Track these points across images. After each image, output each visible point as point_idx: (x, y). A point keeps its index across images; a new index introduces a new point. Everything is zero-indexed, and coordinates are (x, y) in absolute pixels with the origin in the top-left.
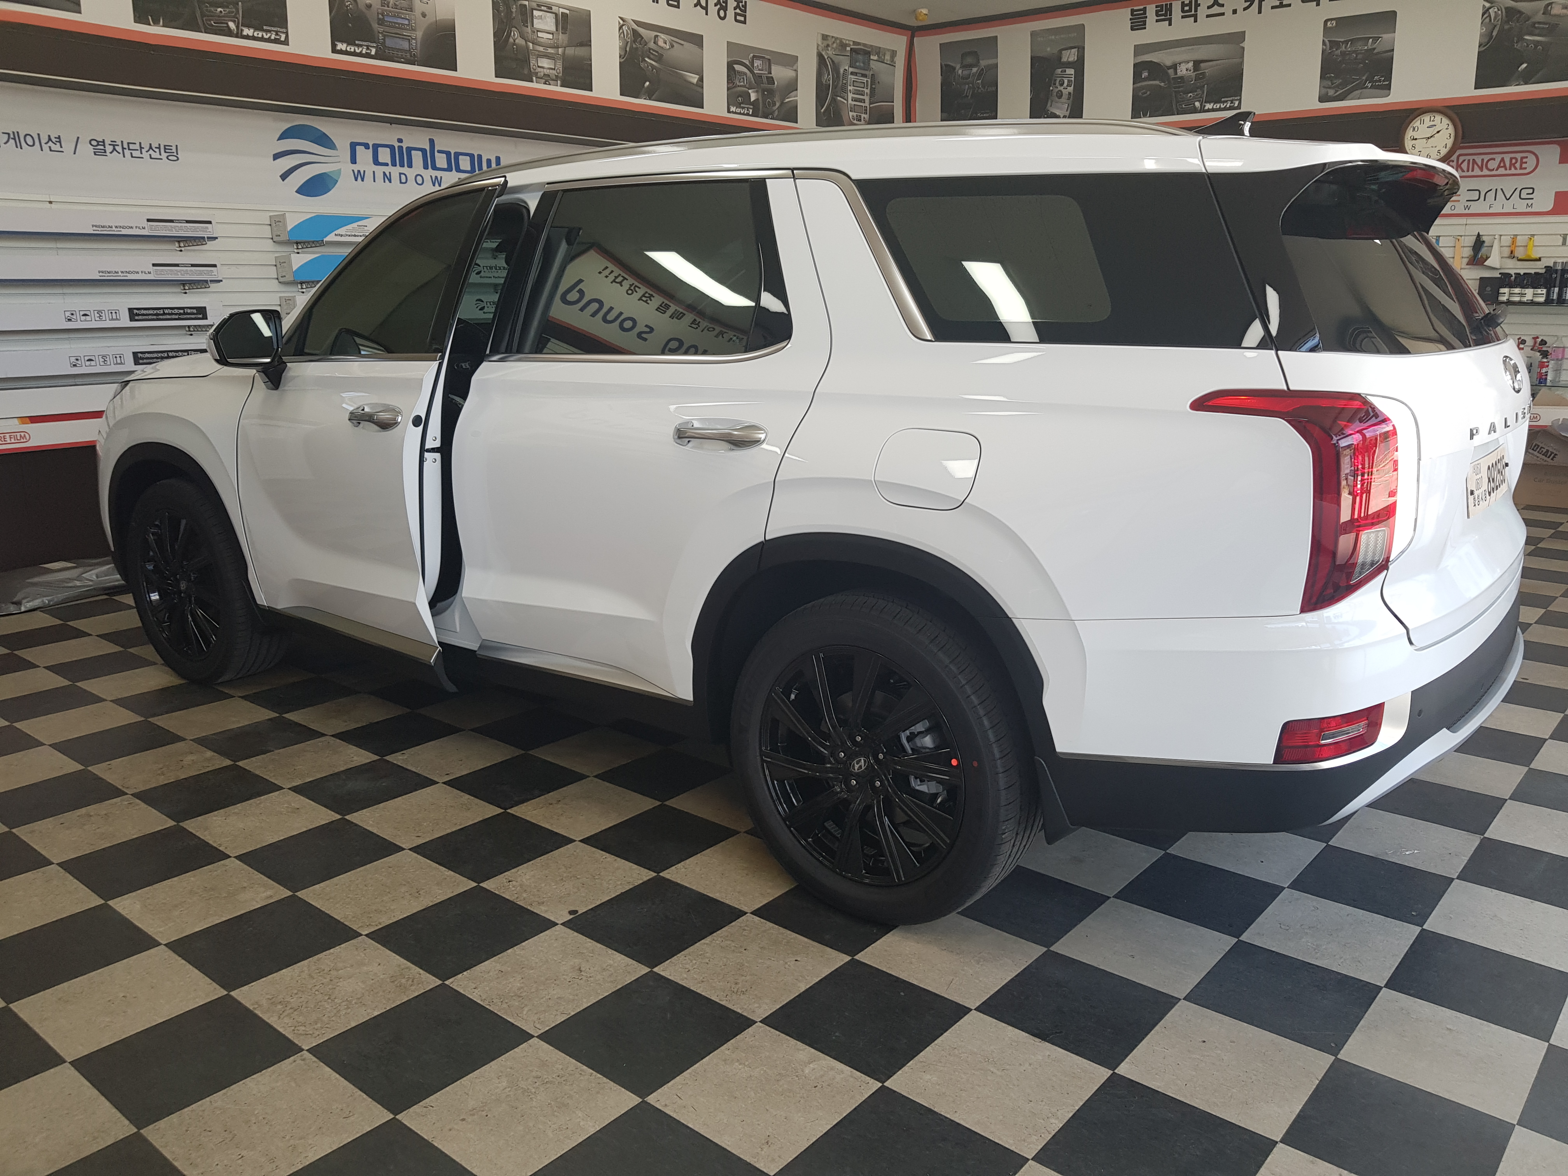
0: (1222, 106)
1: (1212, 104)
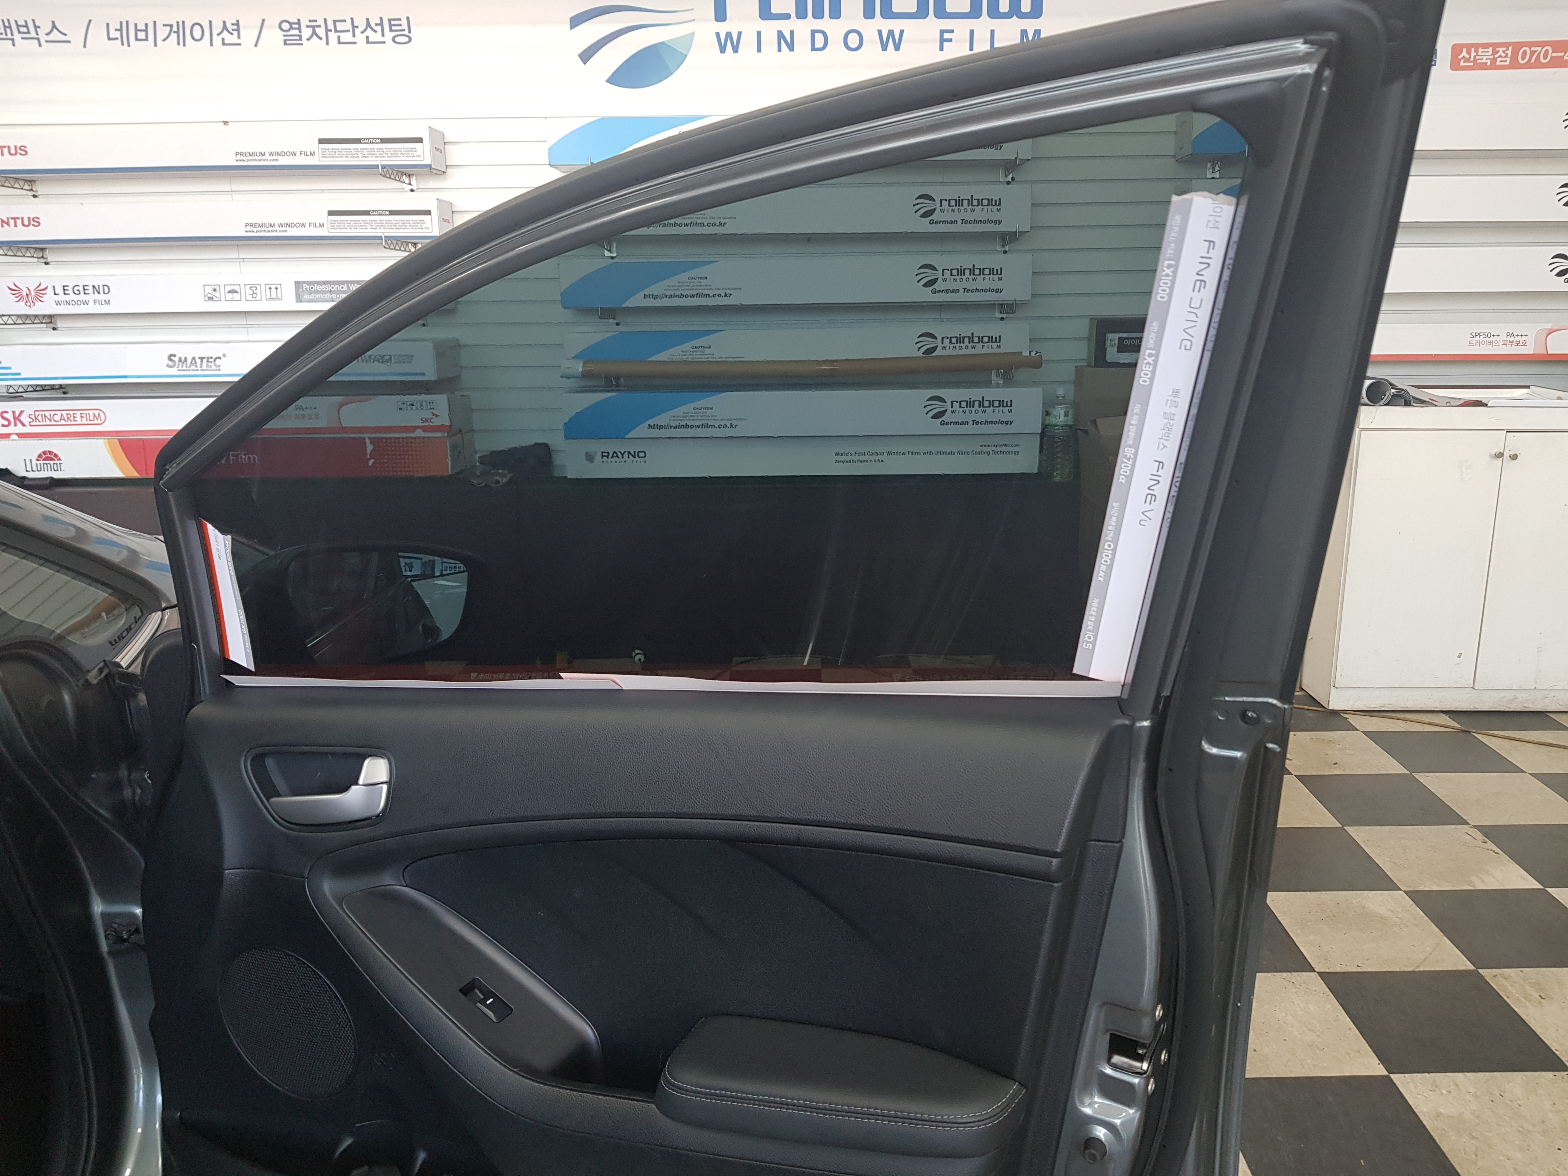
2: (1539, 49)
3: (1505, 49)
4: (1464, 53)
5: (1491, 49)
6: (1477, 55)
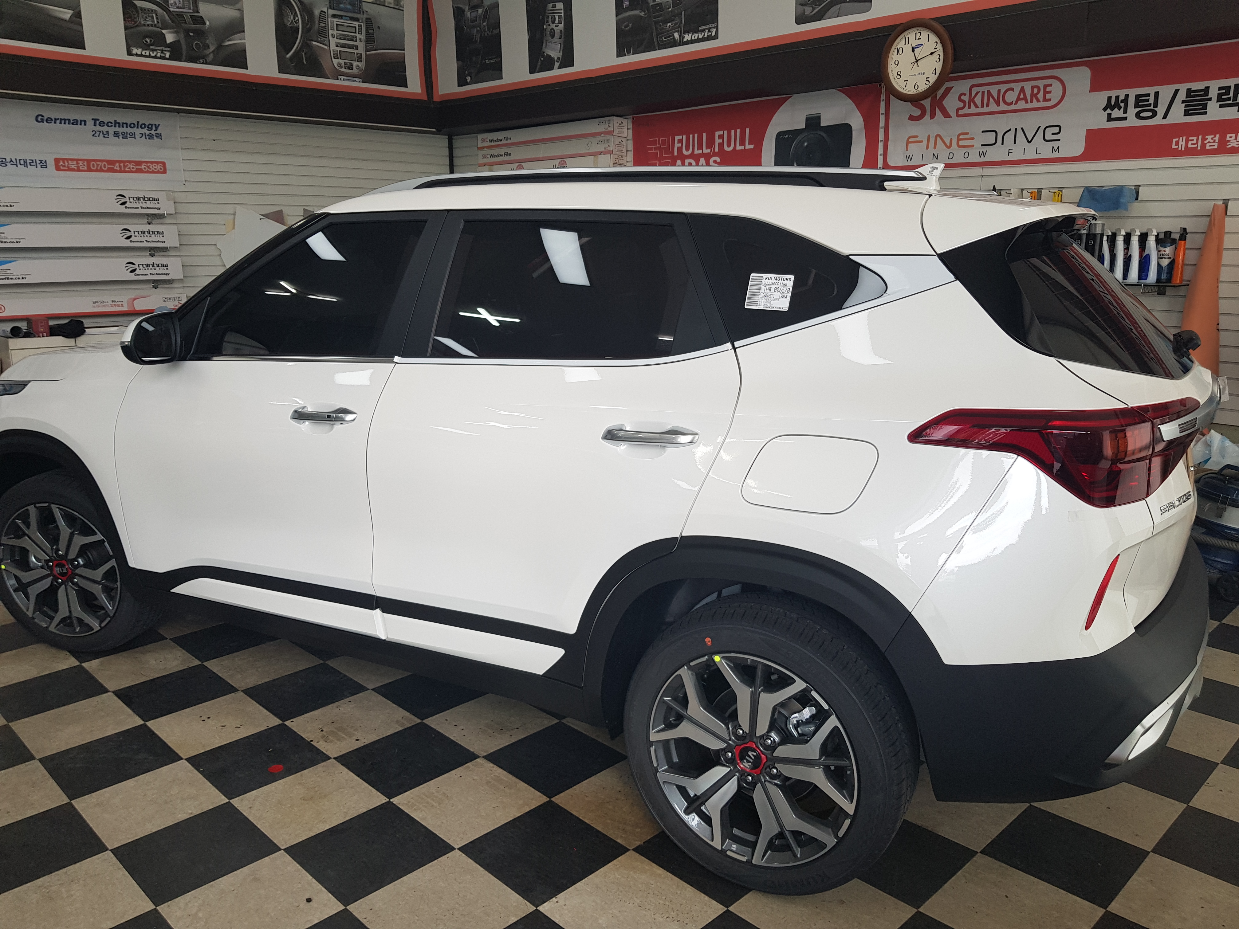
0: (700, 37)
1: (690, 35)
2: (100, 163)
3: (82, 162)
4: (61, 163)
5: (75, 162)
6: (69, 164)
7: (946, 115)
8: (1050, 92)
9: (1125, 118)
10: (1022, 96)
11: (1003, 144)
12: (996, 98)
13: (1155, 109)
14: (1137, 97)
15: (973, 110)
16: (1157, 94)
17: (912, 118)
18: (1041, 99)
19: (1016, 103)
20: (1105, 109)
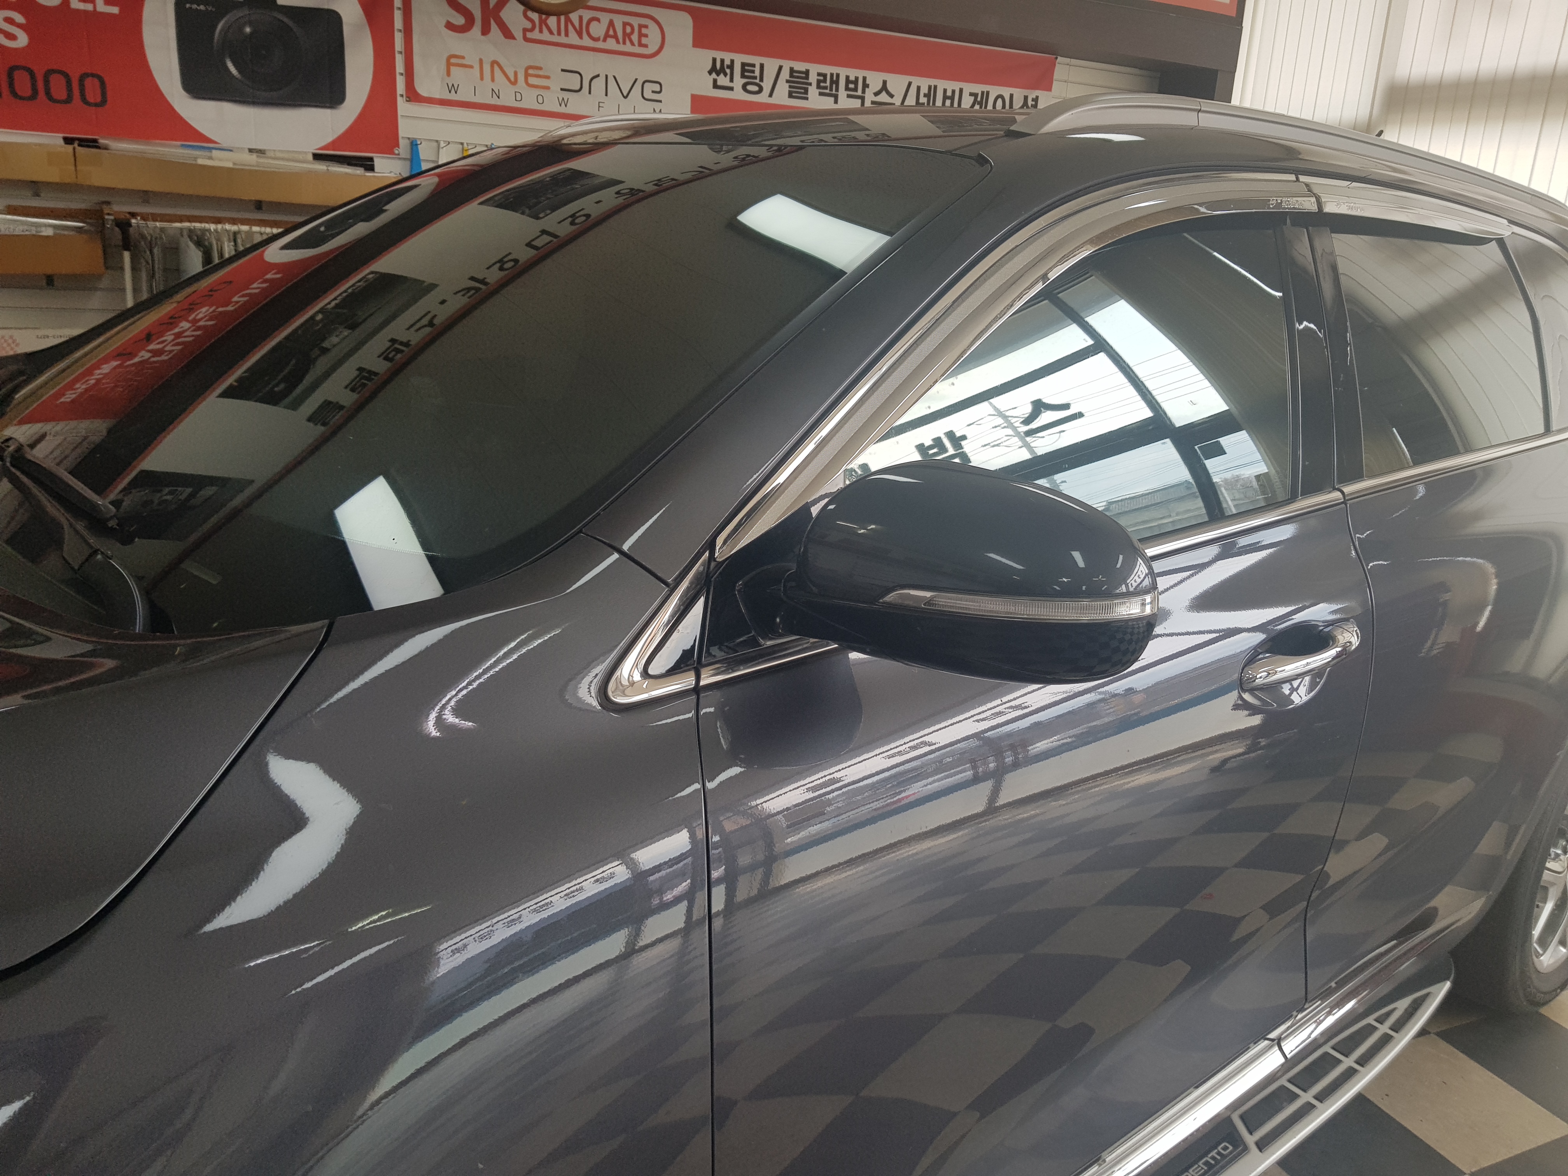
7: (508, 34)
8: (646, 36)
9: (731, 89)
10: (611, 32)
11: (590, 93)
12: (577, 25)
13: (761, 83)
14: (743, 65)
15: (546, 36)
16: (762, 66)
17: (450, 26)
18: (636, 43)
19: (605, 40)
20: (710, 73)
